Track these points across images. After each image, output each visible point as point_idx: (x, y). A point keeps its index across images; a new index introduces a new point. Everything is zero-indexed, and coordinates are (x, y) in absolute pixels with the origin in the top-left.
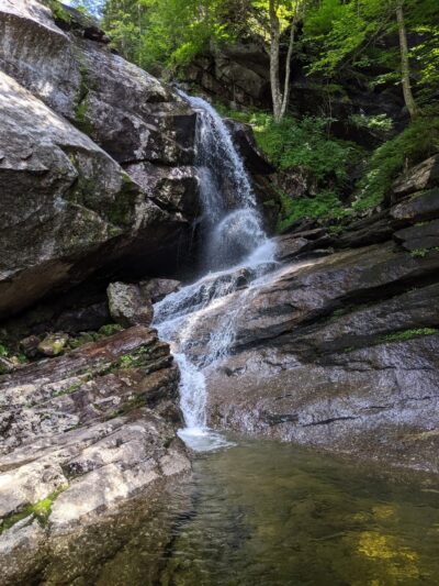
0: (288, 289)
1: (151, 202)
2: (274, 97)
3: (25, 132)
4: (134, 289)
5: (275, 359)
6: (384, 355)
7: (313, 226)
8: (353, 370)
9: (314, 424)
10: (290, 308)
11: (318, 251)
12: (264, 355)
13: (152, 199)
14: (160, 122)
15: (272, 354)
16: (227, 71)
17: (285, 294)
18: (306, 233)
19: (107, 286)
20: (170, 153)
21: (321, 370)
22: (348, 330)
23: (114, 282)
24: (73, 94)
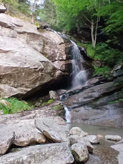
0: (91, 92)
1: (59, 71)
2: (92, 40)
3: (33, 60)
4: (55, 92)
5: (87, 108)
6: (108, 107)
7: (101, 75)
8: (102, 110)
9: (92, 120)
10: (91, 97)
11: (101, 82)
12: (85, 107)
13: (60, 70)
14: (62, 50)
15: (86, 107)
16: (80, 32)
17: (91, 93)
18: (99, 78)
19: (49, 91)
20: (64, 58)
21: (96, 110)
22: (102, 101)
23: (50, 90)
24: (42, 47)
